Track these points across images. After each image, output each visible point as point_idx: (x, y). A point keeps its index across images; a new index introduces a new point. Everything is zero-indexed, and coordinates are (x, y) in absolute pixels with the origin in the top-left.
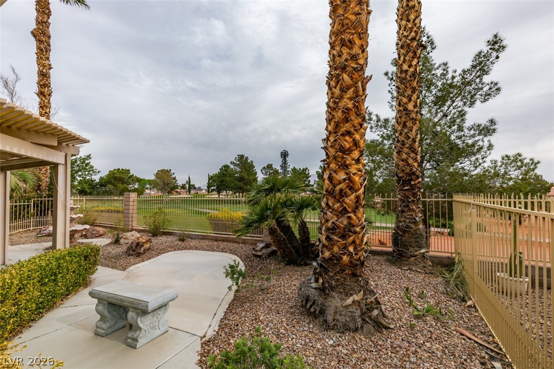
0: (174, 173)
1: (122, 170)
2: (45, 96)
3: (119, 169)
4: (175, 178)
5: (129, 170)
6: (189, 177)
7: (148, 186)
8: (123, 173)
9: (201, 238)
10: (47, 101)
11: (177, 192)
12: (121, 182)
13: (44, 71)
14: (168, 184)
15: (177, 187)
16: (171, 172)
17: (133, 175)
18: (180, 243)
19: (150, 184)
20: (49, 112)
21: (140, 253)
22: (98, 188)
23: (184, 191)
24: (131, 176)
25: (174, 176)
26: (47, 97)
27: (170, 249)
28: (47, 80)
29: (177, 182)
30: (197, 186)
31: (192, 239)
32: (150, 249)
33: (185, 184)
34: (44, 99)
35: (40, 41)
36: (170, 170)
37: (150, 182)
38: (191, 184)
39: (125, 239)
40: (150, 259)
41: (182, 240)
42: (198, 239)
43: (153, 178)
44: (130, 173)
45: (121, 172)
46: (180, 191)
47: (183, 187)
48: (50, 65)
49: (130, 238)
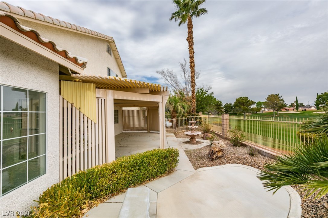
0: (282, 96)
1: (243, 97)
2: (192, 67)
3: (241, 97)
4: (282, 100)
5: (247, 97)
6: (296, 98)
7: (263, 106)
8: (244, 100)
9: (271, 156)
10: (193, 69)
11: (286, 109)
12: (243, 105)
13: (192, 55)
14: (277, 104)
15: (285, 106)
16: (279, 95)
17: (250, 100)
18: (248, 156)
19: (264, 105)
20: (194, 74)
21: (213, 159)
22: (233, 108)
23: (292, 108)
24: (248, 101)
25: (281, 98)
26: (193, 67)
27: (236, 161)
28: (193, 59)
29: (285, 102)
30: (305, 104)
31: (262, 155)
32: (223, 156)
33: (293, 103)
34: (192, 69)
35: (189, 42)
36: (278, 94)
37: (264, 103)
38: (299, 103)
39: (214, 145)
40: (217, 165)
41: (252, 155)
42: (268, 157)
43: (265, 100)
44: (248, 99)
45: (242, 99)
46: (289, 108)
47: (292, 105)
48: (193, 51)
49: (217, 145)
